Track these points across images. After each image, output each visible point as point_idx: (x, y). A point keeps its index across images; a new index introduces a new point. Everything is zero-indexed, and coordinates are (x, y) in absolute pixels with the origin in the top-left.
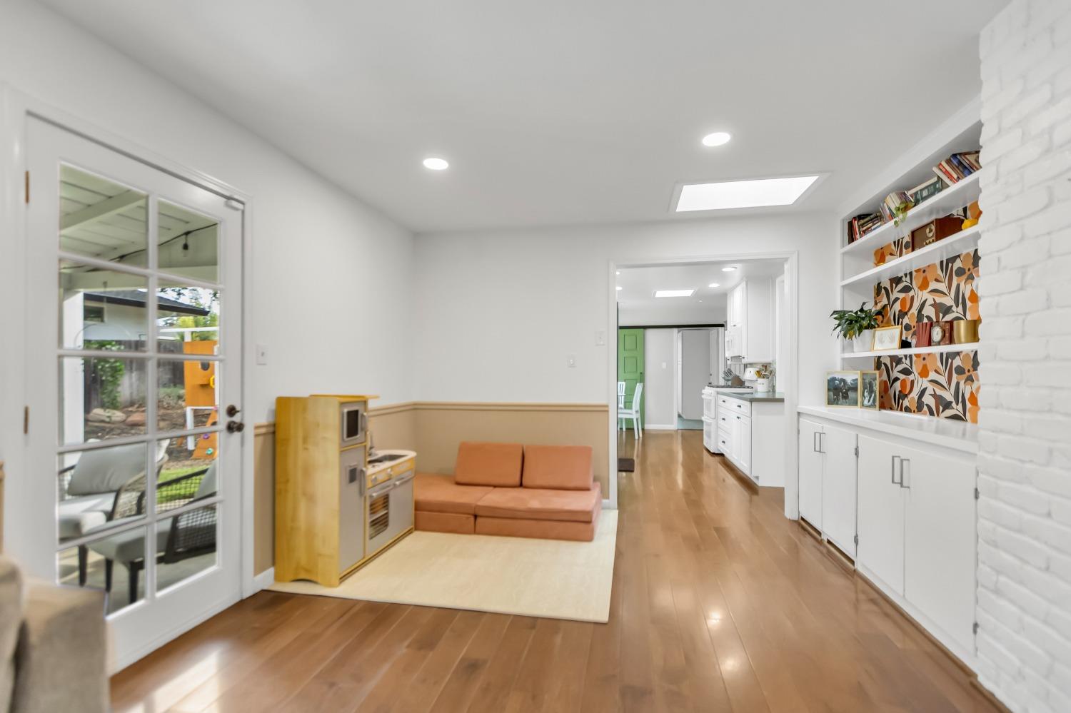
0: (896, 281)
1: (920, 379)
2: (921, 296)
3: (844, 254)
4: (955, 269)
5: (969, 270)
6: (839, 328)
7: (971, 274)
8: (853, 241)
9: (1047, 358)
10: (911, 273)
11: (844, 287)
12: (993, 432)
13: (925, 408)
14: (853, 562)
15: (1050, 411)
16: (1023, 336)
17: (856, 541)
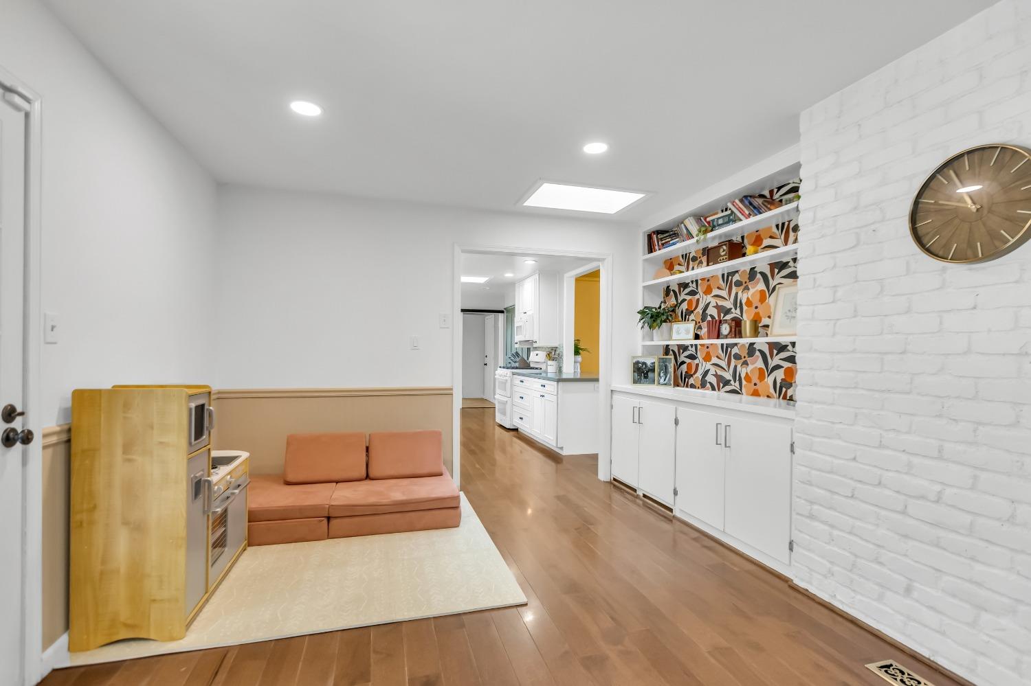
0: (684, 286)
1: (704, 363)
2: (705, 299)
3: (646, 260)
4: (734, 281)
5: (746, 283)
6: (642, 321)
7: (747, 286)
8: (652, 252)
9: (854, 351)
10: (697, 281)
11: (644, 287)
12: (809, 403)
13: (708, 385)
14: (671, 510)
15: (855, 388)
16: (834, 335)
17: (675, 493)
